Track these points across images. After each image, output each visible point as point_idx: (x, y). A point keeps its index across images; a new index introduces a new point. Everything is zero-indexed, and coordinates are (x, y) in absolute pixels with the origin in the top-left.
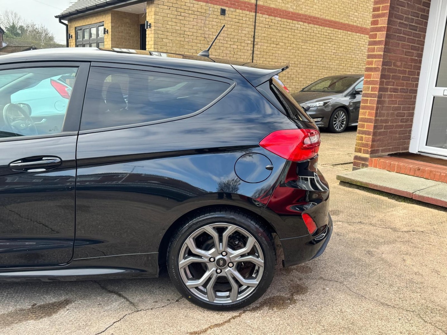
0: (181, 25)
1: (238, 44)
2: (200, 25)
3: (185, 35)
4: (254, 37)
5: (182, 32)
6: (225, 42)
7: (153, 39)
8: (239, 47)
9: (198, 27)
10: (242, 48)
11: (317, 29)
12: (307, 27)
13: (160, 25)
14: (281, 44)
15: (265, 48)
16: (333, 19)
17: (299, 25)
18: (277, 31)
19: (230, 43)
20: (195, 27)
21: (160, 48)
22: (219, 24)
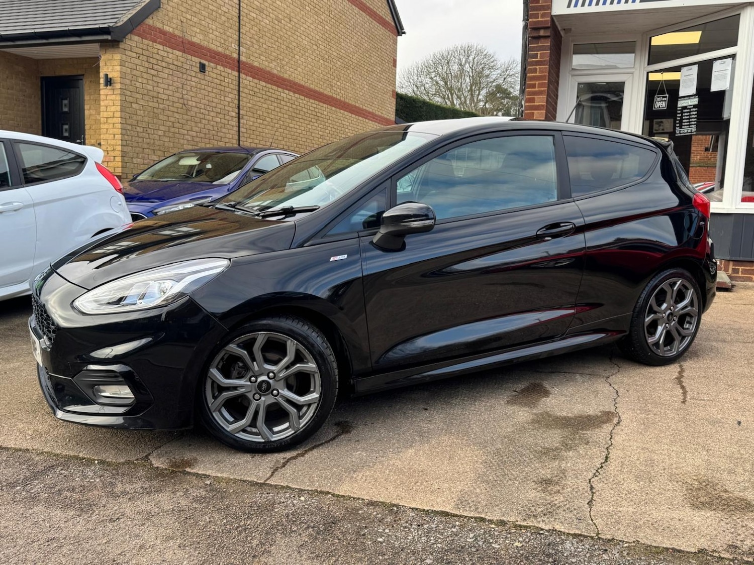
0: (154, 83)
1: (221, 116)
2: (177, 85)
3: (159, 100)
4: (239, 107)
5: (155, 94)
6: (207, 113)
7: (118, 103)
8: (223, 121)
9: (174, 88)
10: (226, 122)
11: (303, 101)
12: (293, 98)
13: (128, 82)
14: (267, 119)
15: (251, 123)
16: (317, 89)
17: (285, 94)
18: (262, 100)
19: (212, 114)
20: (171, 88)
21: (128, 118)
22: (199, 86)
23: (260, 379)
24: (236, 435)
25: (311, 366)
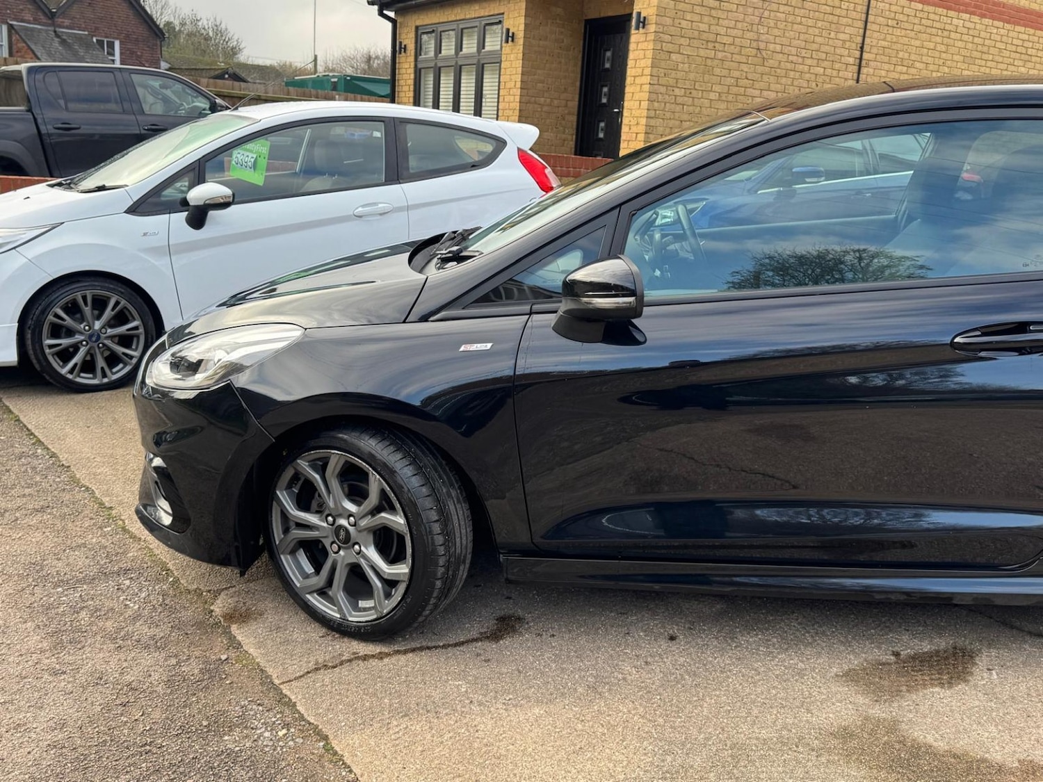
0: (712, 19)
1: (826, 64)
2: (751, 20)
3: (717, 45)
4: (862, 48)
5: (712, 37)
6: (800, 60)
7: (650, 54)
8: (829, 72)
9: (746, 24)
10: (835, 73)
11: (998, 30)
12: (978, 26)
13: (669, 21)
14: (918, 65)
17: (961, 21)
18: (912, 34)
19: (809, 62)
20: (739, 25)
21: (663, 75)
22: (791, 18)
23: (338, 522)
24: (306, 595)
25: (400, 521)
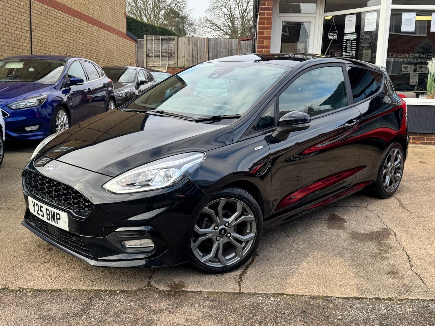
4: (31, 23)
8: (21, 33)
11: (70, 19)
14: (49, 32)
16: (79, 10)
17: (59, 14)
18: (45, 18)
19: (13, 28)
23: (220, 228)
24: (207, 264)
25: (251, 216)
